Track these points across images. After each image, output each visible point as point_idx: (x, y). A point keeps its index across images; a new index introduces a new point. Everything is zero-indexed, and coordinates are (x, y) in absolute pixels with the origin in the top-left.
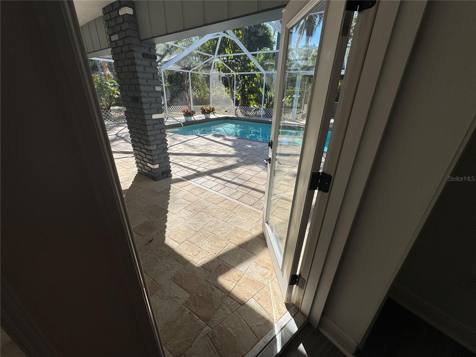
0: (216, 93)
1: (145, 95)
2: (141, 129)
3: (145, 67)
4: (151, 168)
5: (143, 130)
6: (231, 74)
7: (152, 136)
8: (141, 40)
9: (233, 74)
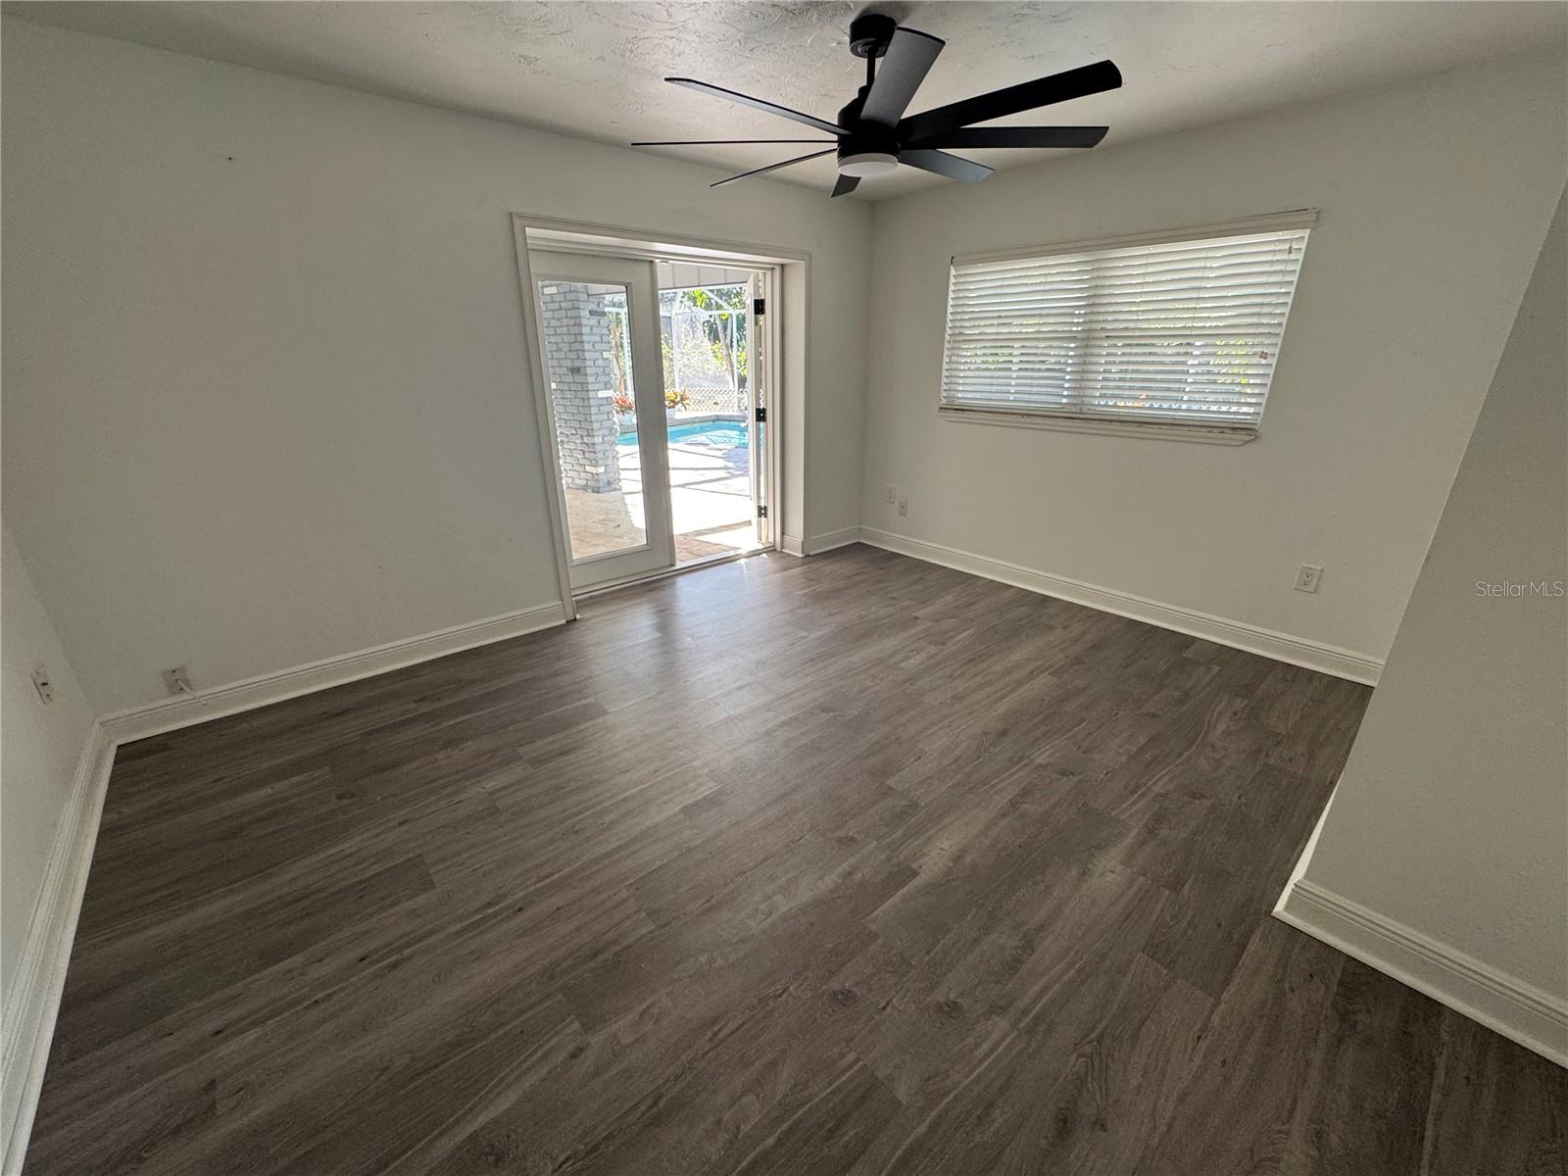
0: (688, 359)
1: (591, 363)
2: (579, 413)
3: (592, 328)
4: (592, 474)
5: (584, 414)
6: (726, 313)
7: (597, 421)
8: (589, 295)
9: (729, 312)
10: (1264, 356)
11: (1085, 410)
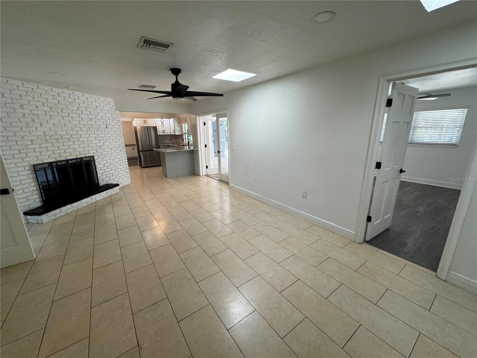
10: (458, 131)
11: (413, 142)
